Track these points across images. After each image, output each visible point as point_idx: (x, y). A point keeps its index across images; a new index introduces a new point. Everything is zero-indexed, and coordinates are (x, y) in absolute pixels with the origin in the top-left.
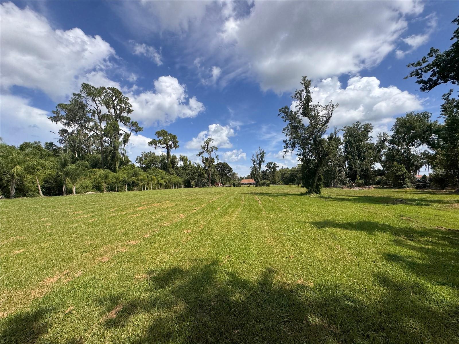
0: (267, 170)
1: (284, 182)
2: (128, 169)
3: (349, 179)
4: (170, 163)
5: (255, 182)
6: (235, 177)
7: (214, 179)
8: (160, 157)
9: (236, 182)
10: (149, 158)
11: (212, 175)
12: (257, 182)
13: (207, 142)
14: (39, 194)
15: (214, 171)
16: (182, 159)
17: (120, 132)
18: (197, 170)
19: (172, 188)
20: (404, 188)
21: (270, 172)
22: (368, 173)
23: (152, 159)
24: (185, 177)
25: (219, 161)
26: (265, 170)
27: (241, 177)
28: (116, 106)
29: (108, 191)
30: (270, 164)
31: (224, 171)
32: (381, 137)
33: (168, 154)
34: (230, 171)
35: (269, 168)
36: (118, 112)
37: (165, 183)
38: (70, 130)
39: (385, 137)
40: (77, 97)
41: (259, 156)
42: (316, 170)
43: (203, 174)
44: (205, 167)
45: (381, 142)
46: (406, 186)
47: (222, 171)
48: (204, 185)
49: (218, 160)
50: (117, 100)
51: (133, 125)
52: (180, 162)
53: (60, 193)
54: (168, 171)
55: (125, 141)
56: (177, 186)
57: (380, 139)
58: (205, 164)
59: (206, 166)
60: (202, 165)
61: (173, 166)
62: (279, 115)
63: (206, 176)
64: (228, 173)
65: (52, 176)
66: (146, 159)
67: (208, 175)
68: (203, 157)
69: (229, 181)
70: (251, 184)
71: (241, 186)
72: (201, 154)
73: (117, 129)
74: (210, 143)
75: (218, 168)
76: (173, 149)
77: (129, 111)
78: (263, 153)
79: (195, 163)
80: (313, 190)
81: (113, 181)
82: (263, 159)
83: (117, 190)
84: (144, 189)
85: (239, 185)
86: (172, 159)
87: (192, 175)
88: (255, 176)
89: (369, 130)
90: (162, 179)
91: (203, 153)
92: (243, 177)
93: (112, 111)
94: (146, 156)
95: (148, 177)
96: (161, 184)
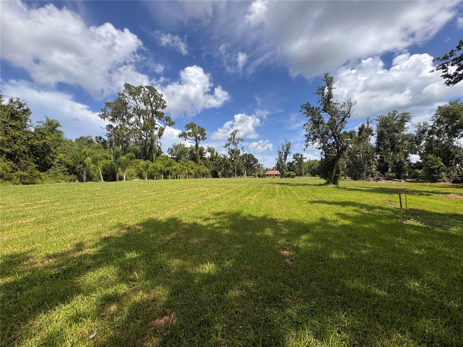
0: (293, 161)
1: (311, 174)
2: (163, 160)
3: (378, 172)
4: (199, 154)
5: (280, 173)
6: (260, 168)
7: (240, 170)
8: (189, 149)
9: (261, 173)
10: (179, 150)
11: (238, 166)
12: (282, 173)
13: (233, 134)
14: (101, 179)
15: (240, 162)
16: (210, 150)
17: (156, 126)
18: (224, 161)
19: (201, 178)
20: (439, 182)
21: (296, 163)
22: (401, 166)
23: (182, 150)
24: (213, 168)
25: (245, 153)
26: (291, 162)
27: (267, 169)
28: (153, 103)
29: (149, 179)
30: (297, 155)
31: (249, 162)
32: (420, 127)
33: (197, 146)
34: (255, 163)
35: (296, 159)
36: (154, 108)
37: (195, 173)
38: (115, 125)
39: (425, 128)
40: (121, 97)
41: (285, 148)
42: (334, 163)
43: (229, 165)
44: (231, 159)
45: (419, 132)
46: (441, 180)
47: (247, 162)
48: (230, 176)
49: (244, 151)
50: (153, 98)
51: (167, 120)
52: (207, 153)
53: (114, 179)
54: (197, 162)
55: (160, 135)
56: (205, 176)
57: (419, 129)
58: (231, 155)
59: (232, 157)
60: (229, 156)
61: (201, 157)
62: (301, 111)
63: (232, 166)
64: (254, 164)
65: (108, 166)
66: (176, 150)
67: (234, 165)
68: (229, 149)
69: (255, 172)
70: (276, 175)
71: (265, 177)
72: (228, 145)
73: (153, 123)
74: (236, 135)
75: (244, 160)
76: (201, 140)
77: (164, 107)
78: (289, 144)
79: (222, 154)
80: (331, 181)
81: (152, 170)
82: (289, 151)
83: (155, 178)
84: (177, 178)
85: (264, 176)
86: (201, 151)
87: (219, 166)
88: (280, 167)
89: (406, 119)
90: (192, 170)
91: (229, 144)
92: (269, 168)
93: (149, 107)
94: (176, 148)
95: (180, 167)
96: (191, 174)
